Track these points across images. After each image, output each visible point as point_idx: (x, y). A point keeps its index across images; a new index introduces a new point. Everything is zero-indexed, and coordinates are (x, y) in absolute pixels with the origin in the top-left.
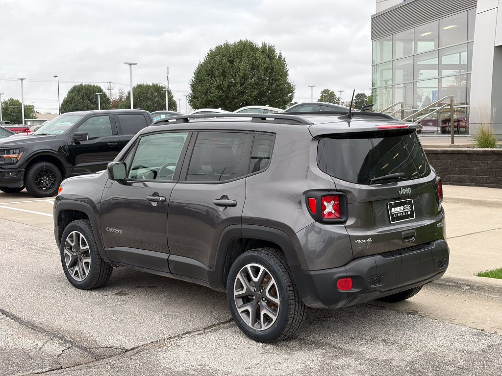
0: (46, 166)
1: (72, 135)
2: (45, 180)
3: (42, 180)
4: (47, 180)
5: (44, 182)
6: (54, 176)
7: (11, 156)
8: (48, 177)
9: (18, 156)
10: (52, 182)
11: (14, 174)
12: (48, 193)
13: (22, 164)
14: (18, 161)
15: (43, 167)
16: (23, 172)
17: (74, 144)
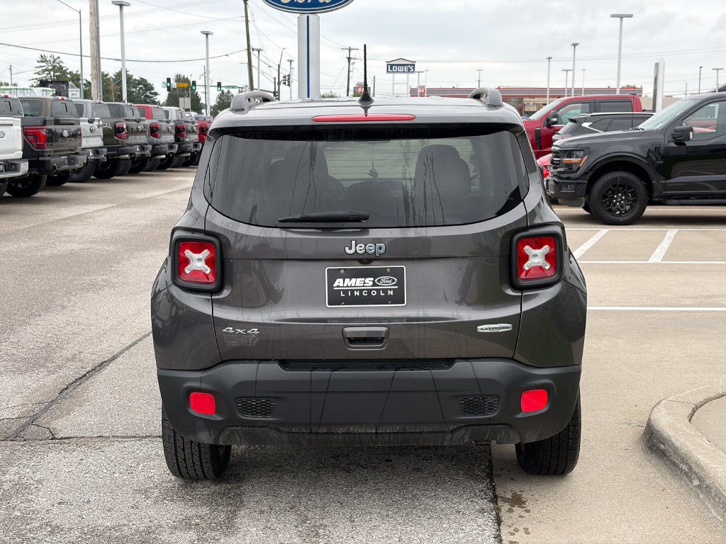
0: (622, 178)
1: (671, 131)
2: (619, 199)
3: (615, 199)
4: (622, 200)
5: (617, 202)
6: (634, 195)
7: (574, 160)
8: (624, 194)
9: (581, 161)
10: (630, 202)
11: (573, 186)
12: (621, 219)
13: (586, 173)
14: (579, 168)
15: (616, 179)
16: (585, 185)
17: (672, 145)
